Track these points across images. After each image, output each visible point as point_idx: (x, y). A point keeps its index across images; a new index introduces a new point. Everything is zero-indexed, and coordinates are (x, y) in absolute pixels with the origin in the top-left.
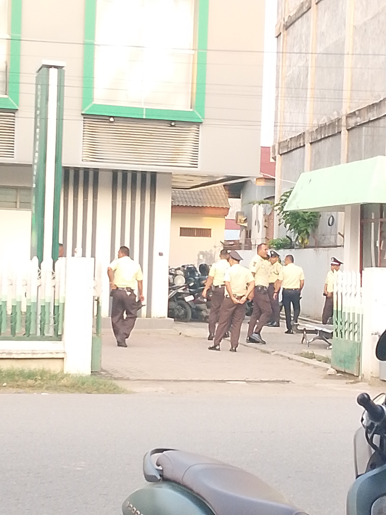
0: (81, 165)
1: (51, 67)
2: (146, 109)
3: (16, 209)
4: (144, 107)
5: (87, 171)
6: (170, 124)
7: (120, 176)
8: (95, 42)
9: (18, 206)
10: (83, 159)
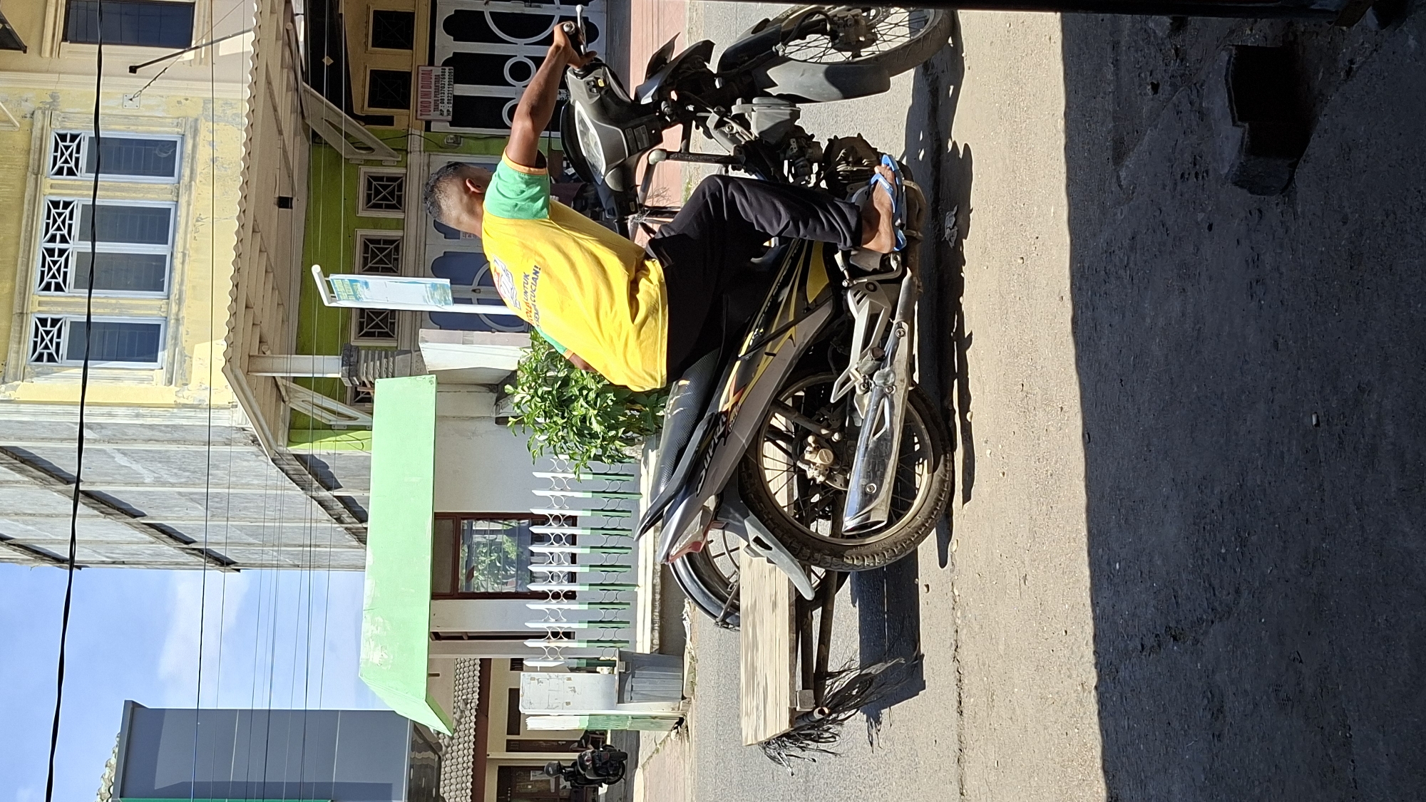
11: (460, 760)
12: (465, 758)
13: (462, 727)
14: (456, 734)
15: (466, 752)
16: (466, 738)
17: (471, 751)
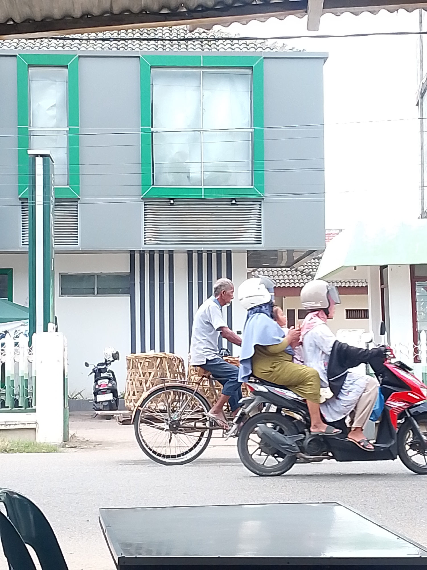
0: (143, 248)
1: (38, 157)
2: (204, 189)
3: (93, 295)
4: (203, 187)
5: (161, 253)
6: (232, 201)
7: (195, 256)
8: (152, 128)
9: (96, 293)
10: (146, 242)
11: (281, 277)
12: (282, 281)
13: (305, 277)
14: (300, 273)
15: (287, 281)
16: (297, 281)
17: (288, 285)
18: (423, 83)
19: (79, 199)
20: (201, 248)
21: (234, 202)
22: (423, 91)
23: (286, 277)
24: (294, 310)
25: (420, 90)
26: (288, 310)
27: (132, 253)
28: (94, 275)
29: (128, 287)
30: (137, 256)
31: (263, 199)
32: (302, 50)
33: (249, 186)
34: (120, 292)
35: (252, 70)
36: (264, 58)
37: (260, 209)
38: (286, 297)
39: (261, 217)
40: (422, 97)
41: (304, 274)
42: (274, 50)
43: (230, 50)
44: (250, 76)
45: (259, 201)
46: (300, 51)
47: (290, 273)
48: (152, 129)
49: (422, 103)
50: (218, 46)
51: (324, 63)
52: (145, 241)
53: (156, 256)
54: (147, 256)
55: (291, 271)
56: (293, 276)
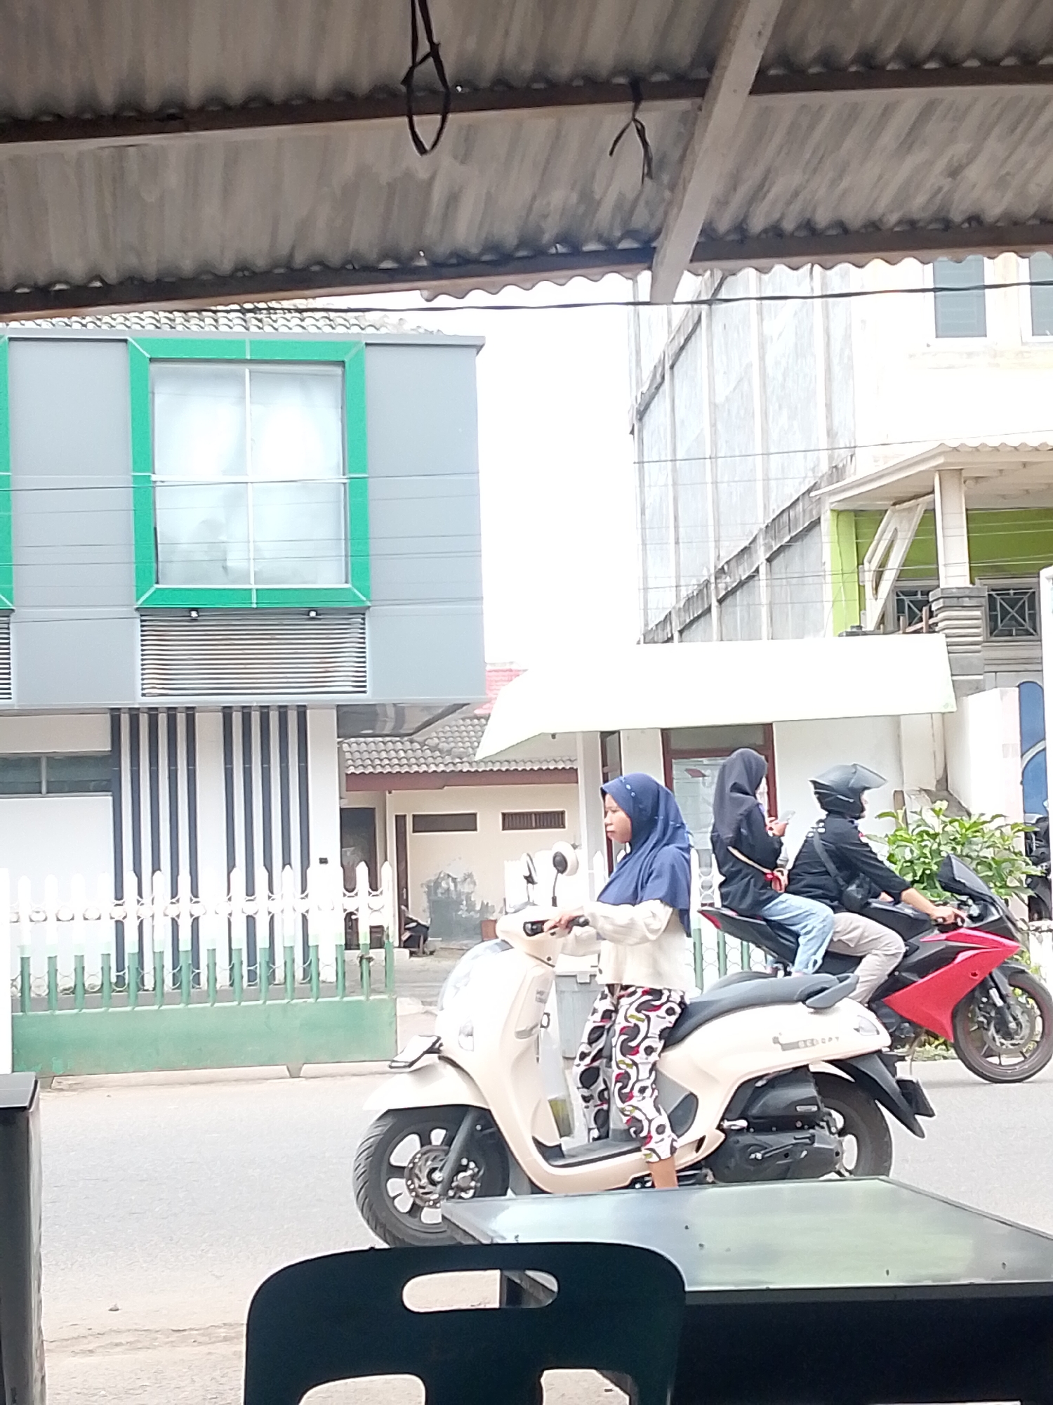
0: (140, 704)
2: (257, 590)
3: (40, 795)
4: (254, 586)
5: (172, 712)
6: (308, 615)
7: (237, 718)
8: (153, 476)
9: (44, 789)
10: (145, 692)
11: (384, 755)
12: (386, 762)
13: (428, 753)
14: (417, 746)
15: (396, 761)
16: (413, 761)
17: (397, 769)
18: (642, 393)
19: (13, 610)
20: (251, 702)
21: (313, 614)
22: (642, 409)
23: (393, 754)
24: (405, 816)
25: (636, 406)
26: (397, 816)
27: (115, 714)
28: (39, 758)
29: (108, 778)
30: (125, 720)
31: (369, 607)
32: (435, 331)
33: (341, 583)
34: (91, 788)
35: (344, 367)
36: (367, 344)
37: (362, 626)
38: (393, 791)
39: (364, 643)
40: (641, 419)
41: (426, 747)
42: (383, 331)
43: (299, 330)
44: (340, 379)
45: (362, 612)
46: (432, 332)
47: (399, 745)
48: (154, 478)
49: (640, 431)
50: (275, 321)
51: (478, 353)
52: (143, 689)
53: (162, 719)
54: (144, 720)
55: (402, 743)
56: (405, 752)
